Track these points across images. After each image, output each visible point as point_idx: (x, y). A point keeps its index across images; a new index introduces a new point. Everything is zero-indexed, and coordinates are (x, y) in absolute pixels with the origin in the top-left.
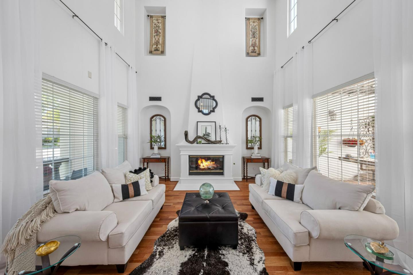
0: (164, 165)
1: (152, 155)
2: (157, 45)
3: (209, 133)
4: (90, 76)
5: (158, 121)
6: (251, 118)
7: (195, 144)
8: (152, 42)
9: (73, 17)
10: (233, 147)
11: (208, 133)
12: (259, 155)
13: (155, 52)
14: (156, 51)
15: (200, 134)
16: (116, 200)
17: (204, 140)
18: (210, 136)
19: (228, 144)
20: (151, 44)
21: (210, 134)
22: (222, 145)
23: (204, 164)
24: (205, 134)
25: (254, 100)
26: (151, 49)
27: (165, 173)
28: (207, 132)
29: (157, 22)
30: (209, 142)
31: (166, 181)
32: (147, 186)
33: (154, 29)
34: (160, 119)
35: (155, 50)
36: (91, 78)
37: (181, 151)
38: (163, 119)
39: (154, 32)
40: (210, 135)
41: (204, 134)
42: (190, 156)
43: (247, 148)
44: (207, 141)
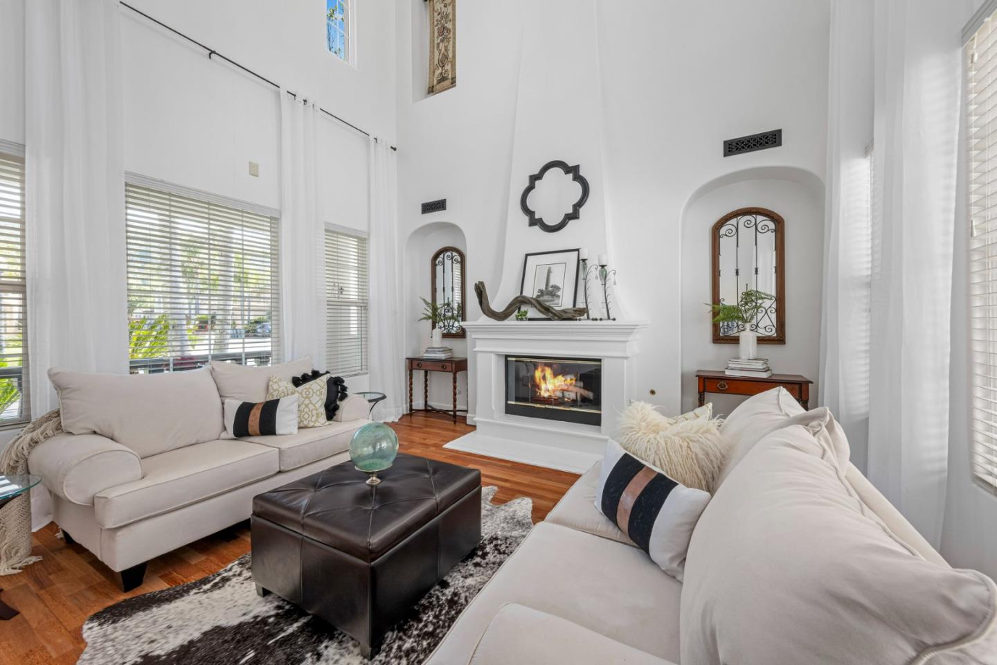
0: (452, 380)
1: (427, 352)
2: (443, 66)
3: (556, 288)
4: (254, 170)
5: (448, 263)
6: (734, 221)
7: (511, 322)
8: (434, 62)
9: (210, 57)
10: (629, 330)
11: (552, 287)
12: (759, 365)
13: (438, 87)
14: (442, 83)
15: (530, 292)
16: (224, 435)
17: (536, 307)
18: (558, 296)
19: (614, 319)
20: (432, 67)
21: (558, 288)
22: (595, 322)
23: (551, 385)
24: (544, 289)
25: (734, 147)
26: (432, 80)
27: (452, 400)
28: (552, 283)
29: (442, 5)
30: (550, 314)
31: (455, 422)
32: (306, 416)
33: (436, 28)
34: (452, 258)
35: (439, 82)
36: (257, 176)
37: (478, 343)
38: (459, 258)
39: (436, 34)
40: (559, 293)
41: (541, 291)
42: (509, 359)
43: (718, 339)
44: (543, 310)
